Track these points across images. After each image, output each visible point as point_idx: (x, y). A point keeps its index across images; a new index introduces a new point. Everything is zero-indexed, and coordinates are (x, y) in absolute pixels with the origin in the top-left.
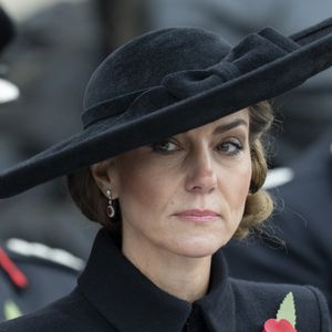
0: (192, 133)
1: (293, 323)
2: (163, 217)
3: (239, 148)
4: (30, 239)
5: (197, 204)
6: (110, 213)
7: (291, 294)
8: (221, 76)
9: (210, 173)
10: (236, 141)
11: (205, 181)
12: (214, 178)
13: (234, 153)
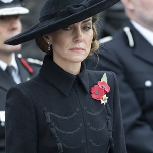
0: (76, 24)
1: (107, 82)
3: (89, 28)
4: (34, 58)
5: (77, 46)
6: (49, 49)
7: (105, 74)
8: (84, 6)
9: (81, 36)
10: (89, 26)
11: (80, 38)
12: (82, 37)
13: (88, 30)
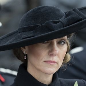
2: (41, 62)
5: (51, 59)
6: (25, 58)
7: (77, 82)
9: (56, 50)
13: (63, 45)
